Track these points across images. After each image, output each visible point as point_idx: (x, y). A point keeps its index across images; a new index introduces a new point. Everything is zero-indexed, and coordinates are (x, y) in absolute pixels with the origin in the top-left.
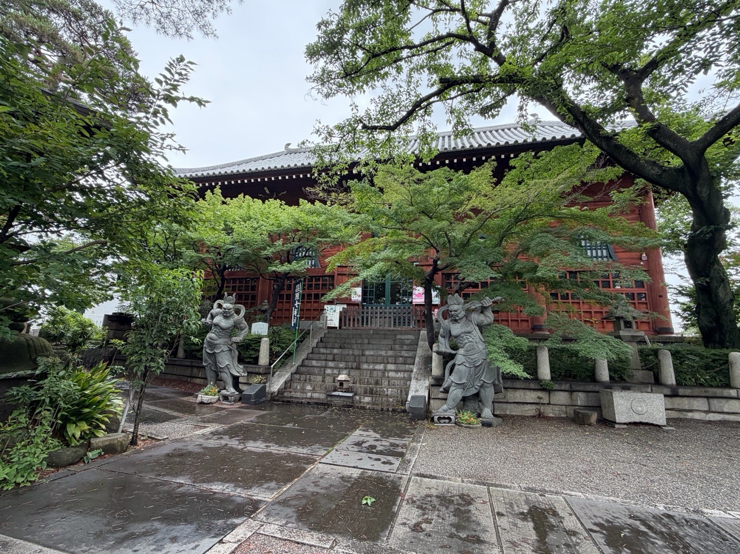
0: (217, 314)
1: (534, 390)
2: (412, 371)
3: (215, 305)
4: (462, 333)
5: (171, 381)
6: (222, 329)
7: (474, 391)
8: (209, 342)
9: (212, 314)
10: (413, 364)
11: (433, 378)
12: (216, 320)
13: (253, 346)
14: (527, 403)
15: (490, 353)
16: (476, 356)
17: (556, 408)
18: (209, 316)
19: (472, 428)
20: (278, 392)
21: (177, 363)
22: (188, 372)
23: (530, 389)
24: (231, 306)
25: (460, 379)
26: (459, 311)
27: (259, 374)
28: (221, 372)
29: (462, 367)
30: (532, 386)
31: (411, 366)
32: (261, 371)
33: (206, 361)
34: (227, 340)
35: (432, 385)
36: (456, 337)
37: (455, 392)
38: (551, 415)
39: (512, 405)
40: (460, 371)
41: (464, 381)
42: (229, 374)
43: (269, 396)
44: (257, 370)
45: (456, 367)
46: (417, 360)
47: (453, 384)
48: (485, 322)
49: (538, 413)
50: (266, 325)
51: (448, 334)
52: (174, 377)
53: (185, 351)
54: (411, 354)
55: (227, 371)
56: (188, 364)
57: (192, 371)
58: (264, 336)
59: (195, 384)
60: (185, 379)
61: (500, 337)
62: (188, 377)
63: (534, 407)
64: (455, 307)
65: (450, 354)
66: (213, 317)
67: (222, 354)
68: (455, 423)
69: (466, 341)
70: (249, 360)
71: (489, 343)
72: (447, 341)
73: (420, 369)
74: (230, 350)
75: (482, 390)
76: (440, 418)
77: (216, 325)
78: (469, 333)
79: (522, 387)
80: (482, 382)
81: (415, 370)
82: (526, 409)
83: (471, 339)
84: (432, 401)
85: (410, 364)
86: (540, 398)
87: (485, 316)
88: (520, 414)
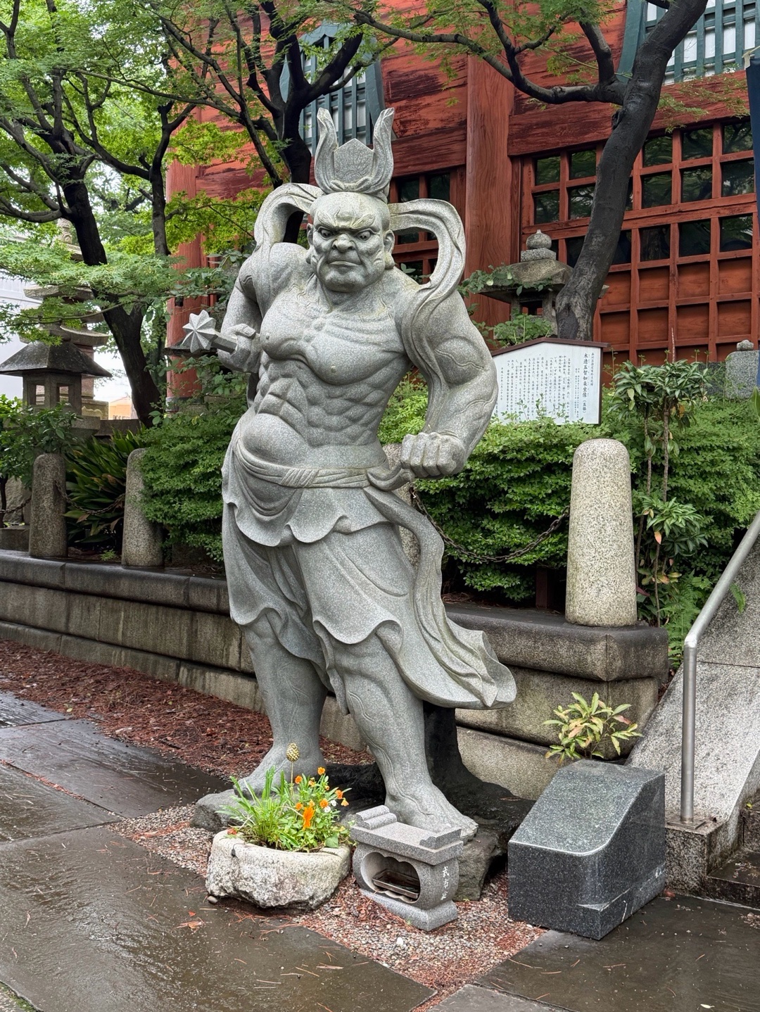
0: (281, 283)
3: (266, 224)
5: (104, 676)
6: (323, 377)
8: (250, 473)
9: (249, 289)
12: (277, 322)
13: (517, 494)
18: (236, 300)
20: (743, 819)
21: (124, 588)
22: (174, 635)
24: (369, 210)
27: (586, 680)
28: (345, 673)
32: (597, 659)
33: (247, 598)
34: (358, 455)
42: (397, 690)
43: (693, 856)
44: (564, 655)
50: (587, 359)
52: (119, 658)
53: (158, 529)
55: (377, 664)
56: (170, 593)
57: (193, 634)
58: (587, 432)
59: (213, 702)
60: (165, 670)
62: (181, 661)
66: (256, 308)
67: (341, 550)
70: (494, 581)
74: (390, 524)
77: (283, 355)
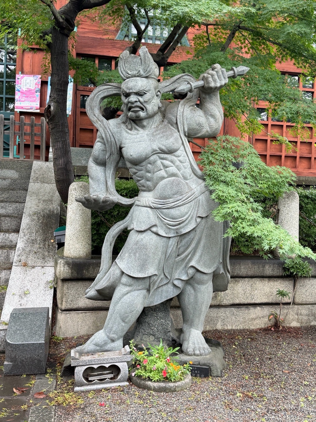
1: (270, 277)
2: (13, 247)
4: (154, 153)
7: (169, 293)
10: (17, 231)
11: (67, 263)
14: (255, 305)
15: (222, 201)
16: (183, 209)
17: (304, 310)
19: (172, 390)
23: (262, 277)
25: (143, 267)
26: (147, 97)
29: (148, 238)
30: (269, 270)
31: (12, 236)
35: (64, 280)
36: (137, 163)
37: (127, 298)
38: (294, 324)
39: (228, 310)
40: (141, 248)
41: (151, 271)
45: (132, 238)
46: (25, 221)
47: (124, 279)
48: (206, 130)
49: (272, 322)
51: (115, 156)
54: (10, 208)
61: (237, 166)
63: (267, 311)
64: (139, 84)
65: (118, 205)
68: (130, 379)
69: (162, 173)
71: (216, 180)
72: (110, 172)
73: (33, 242)
75: (189, 288)
76: (89, 372)
78: (171, 152)
79: (250, 273)
80: (191, 271)
81: (20, 245)
82: (253, 316)
83: (173, 169)
84: (61, 317)
85: (7, 231)
86: (282, 294)
87: (206, 113)
88: (240, 327)
